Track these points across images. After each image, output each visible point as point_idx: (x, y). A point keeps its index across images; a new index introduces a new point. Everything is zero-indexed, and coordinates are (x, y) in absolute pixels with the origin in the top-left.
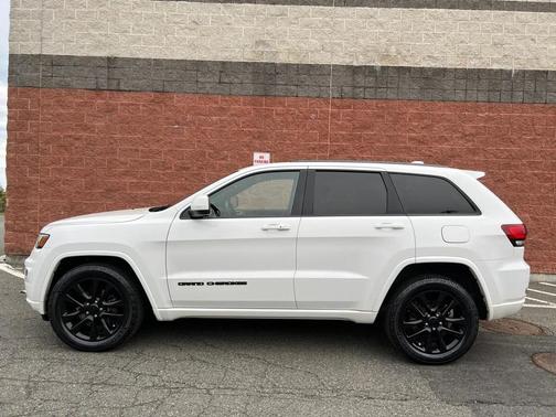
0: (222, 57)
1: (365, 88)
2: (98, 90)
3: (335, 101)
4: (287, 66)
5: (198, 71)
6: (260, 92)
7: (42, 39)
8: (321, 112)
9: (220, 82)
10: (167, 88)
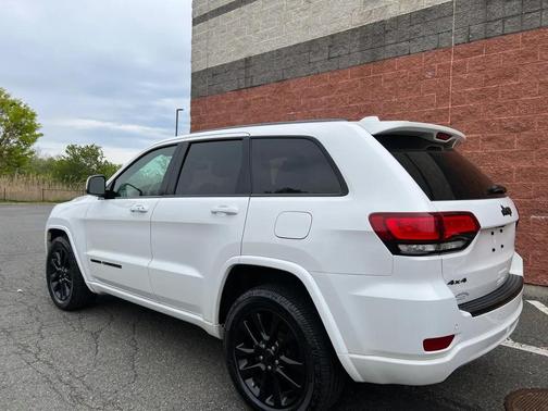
0: (330, 30)
1: (504, 19)
2: (239, 90)
3: (459, 49)
4: (397, 19)
5: (309, 51)
6: (368, 58)
7: (208, 55)
8: (440, 67)
9: (329, 59)
10: (286, 76)
